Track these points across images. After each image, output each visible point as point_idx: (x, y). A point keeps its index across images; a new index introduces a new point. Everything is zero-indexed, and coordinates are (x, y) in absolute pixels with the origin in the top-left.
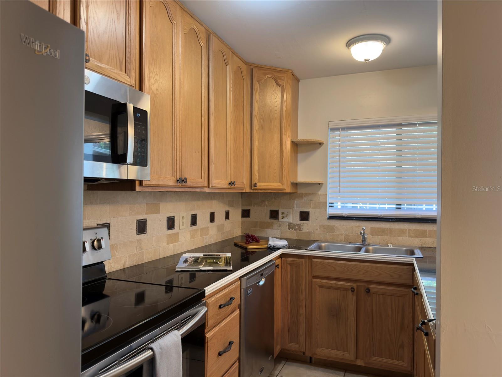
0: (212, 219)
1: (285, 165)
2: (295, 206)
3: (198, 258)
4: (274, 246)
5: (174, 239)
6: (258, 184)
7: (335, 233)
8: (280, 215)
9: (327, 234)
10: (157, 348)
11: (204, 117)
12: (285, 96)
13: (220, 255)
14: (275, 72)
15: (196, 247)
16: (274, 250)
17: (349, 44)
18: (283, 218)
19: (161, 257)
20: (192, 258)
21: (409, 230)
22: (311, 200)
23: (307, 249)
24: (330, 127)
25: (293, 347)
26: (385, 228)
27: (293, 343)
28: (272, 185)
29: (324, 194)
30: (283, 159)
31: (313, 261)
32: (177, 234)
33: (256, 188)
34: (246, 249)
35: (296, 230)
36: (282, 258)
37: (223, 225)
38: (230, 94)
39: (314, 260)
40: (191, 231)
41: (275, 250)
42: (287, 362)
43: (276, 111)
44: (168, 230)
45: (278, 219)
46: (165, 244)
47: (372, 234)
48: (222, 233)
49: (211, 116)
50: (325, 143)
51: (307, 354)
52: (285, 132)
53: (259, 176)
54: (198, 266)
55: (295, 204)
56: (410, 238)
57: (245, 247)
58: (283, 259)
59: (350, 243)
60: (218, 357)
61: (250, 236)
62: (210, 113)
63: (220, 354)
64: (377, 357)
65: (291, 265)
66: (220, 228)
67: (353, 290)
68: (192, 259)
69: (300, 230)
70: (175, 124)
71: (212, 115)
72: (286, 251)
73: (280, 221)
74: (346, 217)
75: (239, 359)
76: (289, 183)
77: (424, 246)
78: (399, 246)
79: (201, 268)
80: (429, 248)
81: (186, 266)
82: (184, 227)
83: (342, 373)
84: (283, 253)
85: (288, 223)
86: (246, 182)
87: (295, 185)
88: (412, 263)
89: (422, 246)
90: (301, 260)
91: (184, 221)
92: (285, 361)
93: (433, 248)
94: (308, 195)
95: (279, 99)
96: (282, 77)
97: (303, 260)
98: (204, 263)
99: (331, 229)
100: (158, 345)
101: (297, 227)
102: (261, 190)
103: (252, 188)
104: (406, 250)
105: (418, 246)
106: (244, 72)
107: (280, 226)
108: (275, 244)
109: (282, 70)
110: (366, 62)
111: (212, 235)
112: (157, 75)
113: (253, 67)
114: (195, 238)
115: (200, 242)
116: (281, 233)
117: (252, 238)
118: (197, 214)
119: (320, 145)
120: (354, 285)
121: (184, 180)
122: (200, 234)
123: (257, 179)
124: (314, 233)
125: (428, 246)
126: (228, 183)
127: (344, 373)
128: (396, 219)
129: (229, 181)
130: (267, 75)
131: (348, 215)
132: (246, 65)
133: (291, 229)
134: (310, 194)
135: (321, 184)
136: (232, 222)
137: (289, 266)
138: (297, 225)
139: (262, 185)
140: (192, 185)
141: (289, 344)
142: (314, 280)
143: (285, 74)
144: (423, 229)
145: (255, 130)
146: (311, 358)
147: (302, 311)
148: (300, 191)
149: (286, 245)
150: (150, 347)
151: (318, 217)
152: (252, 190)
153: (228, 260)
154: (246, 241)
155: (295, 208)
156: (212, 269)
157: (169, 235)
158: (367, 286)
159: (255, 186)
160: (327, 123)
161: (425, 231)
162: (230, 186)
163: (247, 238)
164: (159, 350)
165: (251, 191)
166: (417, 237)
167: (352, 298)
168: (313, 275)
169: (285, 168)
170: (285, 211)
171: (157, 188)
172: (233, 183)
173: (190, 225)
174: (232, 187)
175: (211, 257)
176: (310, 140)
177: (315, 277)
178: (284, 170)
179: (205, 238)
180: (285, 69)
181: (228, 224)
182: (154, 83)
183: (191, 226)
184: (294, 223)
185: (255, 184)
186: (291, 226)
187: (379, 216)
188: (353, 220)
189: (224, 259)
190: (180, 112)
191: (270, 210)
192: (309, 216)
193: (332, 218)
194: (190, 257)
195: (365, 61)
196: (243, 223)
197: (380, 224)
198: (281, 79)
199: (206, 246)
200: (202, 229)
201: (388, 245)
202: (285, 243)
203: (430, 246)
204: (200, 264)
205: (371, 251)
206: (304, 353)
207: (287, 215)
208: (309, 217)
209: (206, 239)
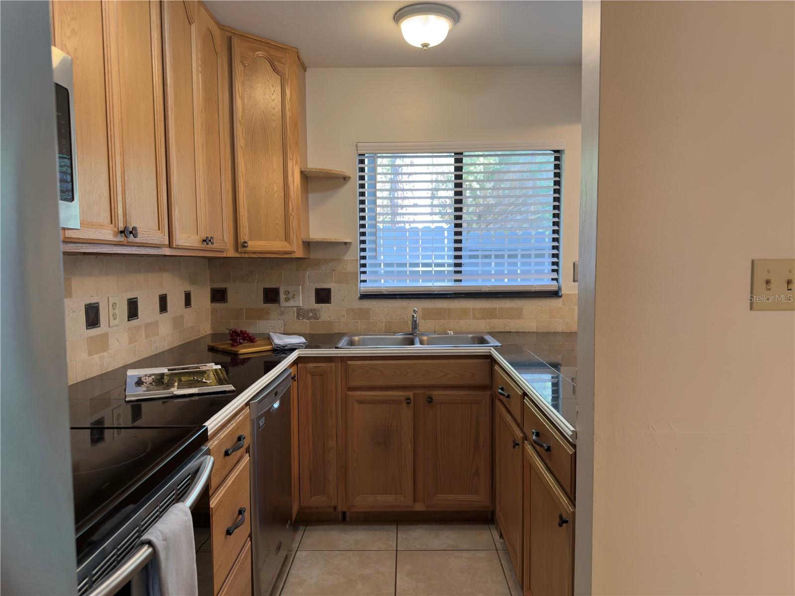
0: (163, 308)
1: (293, 211)
2: (307, 281)
3: (163, 375)
4: (284, 347)
5: (101, 345)
6: (250, 243)
7: (371, 320)
8: (282, 296)
9: (359, 321)
10: (159, 540)
11: (158, 114)
12: (288, 92)
13: (201, 367)
14: (270, 47)
15: (140, 359)
16: (284, 353)
17: (400, 15)
18: (287, 300)
19: (79, 380)
20: (149, 376)
21: (474, 309)
22: (333, 270)
23: (337, 346)
24: (359, 152)
25: (318, 501)
26: (442, 308)
27: (316, 496)
28: (275, 245)
29: (353, 260)
30: (290, 199)
31: (349, 365)
32: (105, 336)
33: (245, 249)
34: (236, 354)
35: (309, 318)
36: (297, 365)
37: (182, 316)
38: (198, 76)
39: (349, 362)
40: (129, 328)
41: (286, 352)
42: (308, 527)
43: (273, 117)
44: (89, 329)
45: (279, 303)
46: (84, 355)
47: (424, 318)
48: (180, 331)
49: (170, 114)
50: (352, 177)
51: (339, 509)
52: (291, 155)
53: (250, 230)
54: (169, 389)
55: (307, 277)
56: (475, 321)
57: (234, 351)
58: (300, 365)
59: (395, 333)
60: (226, 537)
61: (239, 332)
62: (167, 108)
63: (229, 533)
64: (444, 494)
65: (313, 375)
66: (177, 323)
67: (408, 401)
68: (150, 379)
69: (316, 318)
70: (112, 122)
71: (172, 112)
72: (305, 352)
73: (281, 305)
74: (387, 295)
75: (250, 536)
76: (301, 243)
77: (493, 330)
78: (461, 333)
79: (175, 393)
80: (500, 332)
81: (144, 391)
82: (117, 322)
83: (394, 528)
84: (299, 357)
85: (295, 309)
86: (228, 238)
87: (308, 245)
88: (489, 354)
89: (491, 331)
90: (329, 364)
91: (117, 311)
92: (304, 526)
93: (504, 332)
94: (327, 261)
95: (277, 97)
96: (282, 58)
97: (333, 364)
98: (176, 384)
99: (364, 314)
100: (159, 533)
101: (310, 314)
102: (254, 253)
103: (239, 250)
104: (473, 338)
105: (486, 331)
106: (218, 41)
107: (282, 313)
108: (286, 343)
109: (282, 46)
110: (425, 48)
111: (164, 336)
112: (74, 19)
113: (231, 34)
114: (136, 342)
115: (145, 350)
116: (285, 325)
117: (242, 335)
118: (137, 298)
119: (345, 180)
120: (410, 394)
121: (133, 232)
122: (144, 333)
123: (247, 234)
124: (339, 322)
125: (498, 330)
126: (202, 240)
127: (396, 527)
128: (455, 294)
129: (204, 237)
130: (258, 51)
131: (389, 292)
132: (220, 29)
133: (300, 318)
134: (332, 260)
135: (347, 244)
136: (196, 312)
137: (309, 377)
138: (311, 310)
139: (256, 245)
140: (144, 242)
141: (311, 497)
142: (350, 393)
143: (287, 54)
144: (492, 307)
145: (239, 147)
146: (344, 513)
147: (332, 443)
148: (315, 255)
149: (304, 343)
150: (145, 540)
151: (344, 297)
152: (238, 252)
153: (220, 374)
154: (231, 342)
155: (308, 284)
156: (197, 392)
157: (92, 337)
158: (428, 393)
159: (244, 247)
160: (355, 146)
161: (495, 309)
162: (204, 245)
163: (232, 335)
164: (162, 542)
165: (237, 255)
166: (484, 318)
167: (406, 413)
168: (348, 387)
169: (293, 216)
170: (291, 289)
171: (84, 245)
172: (210, 241)
173: (127, 319)
174: (208, 246)
175: (186, 373)
176: (331, 170)
177: (351, 389)
178: (293, 219)
179: (153, 341)
180: (286, 45)
181: (189, 316)
182: (70, 36)
183: (129, 320)
184: (306, 307)
185: (245, 242)
186: (301, 313)
187: (433, 292)
188: (397, 298)
189: (212, 373)
190: (118, 100)
191: (264, 288)
192: (330, 295)
193: (365, 296)
194: (146, 375)
195: (423, 46)
196: (213, 312)
197: (435, 303)
198: (280, 62)
199: (156, 355)
200: (147, 325)
201: (448, 332)
202: (302, 340)
203: (501, 330)
204: (169, 385)
205: (426, 342)
206: (335, 508)
207: (294, 295)
208: (331, 297)
209: (155, 342)
